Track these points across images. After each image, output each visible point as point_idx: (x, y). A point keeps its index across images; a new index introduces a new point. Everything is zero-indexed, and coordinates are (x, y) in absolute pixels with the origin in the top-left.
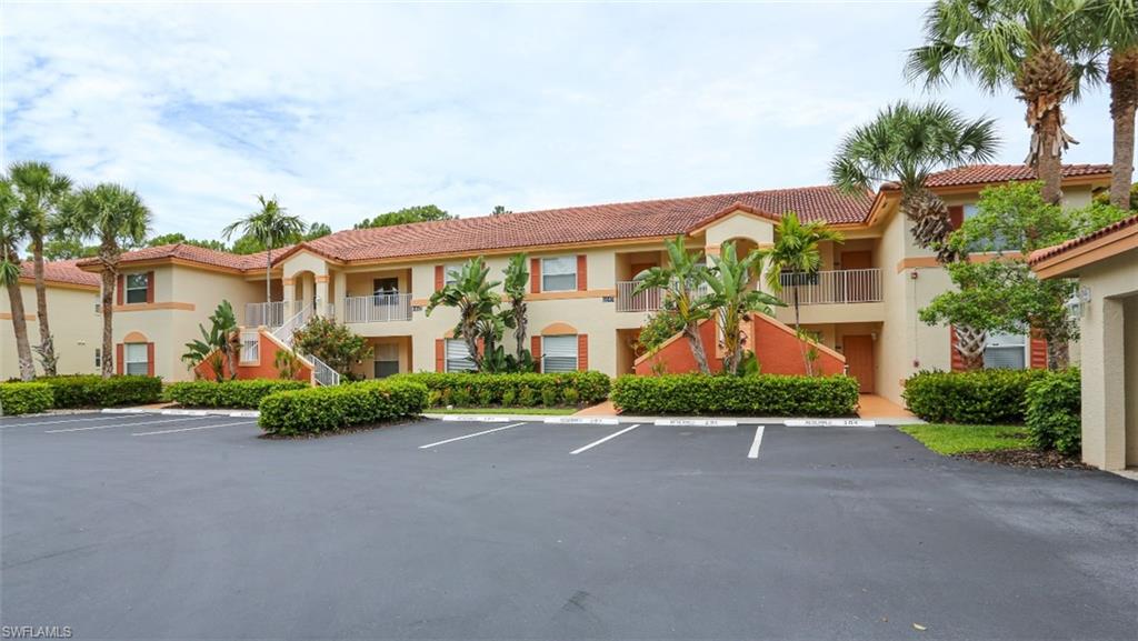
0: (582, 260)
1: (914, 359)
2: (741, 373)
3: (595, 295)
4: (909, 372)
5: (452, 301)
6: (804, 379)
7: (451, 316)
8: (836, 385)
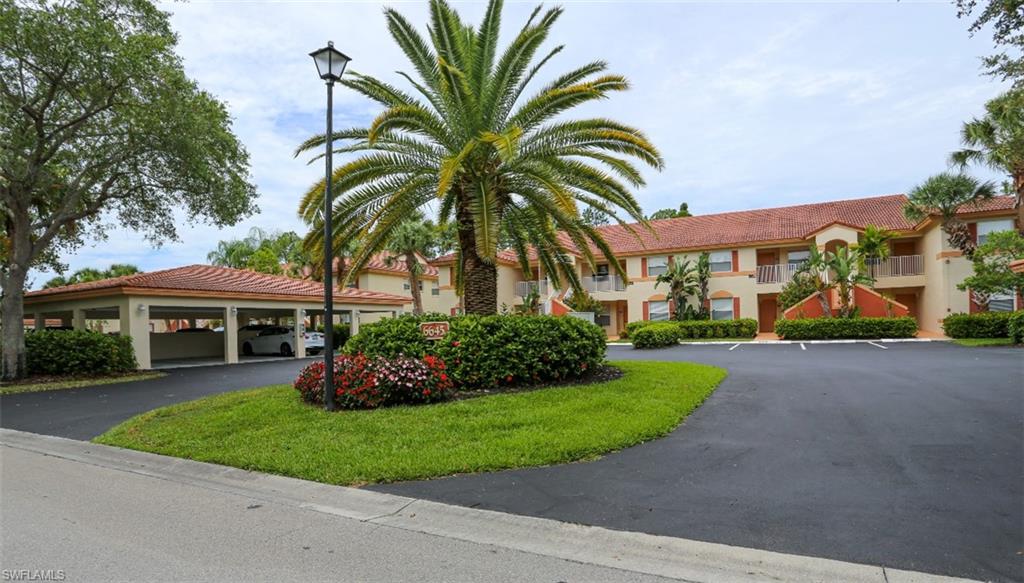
0: (735, 254)
1: (948, 307)
2: (851, 317)
3: (744, 274)
4: (945, 315)
5: (667, 279)
6: (886, 319)
7: (665, 289)
8: (906, 322)
